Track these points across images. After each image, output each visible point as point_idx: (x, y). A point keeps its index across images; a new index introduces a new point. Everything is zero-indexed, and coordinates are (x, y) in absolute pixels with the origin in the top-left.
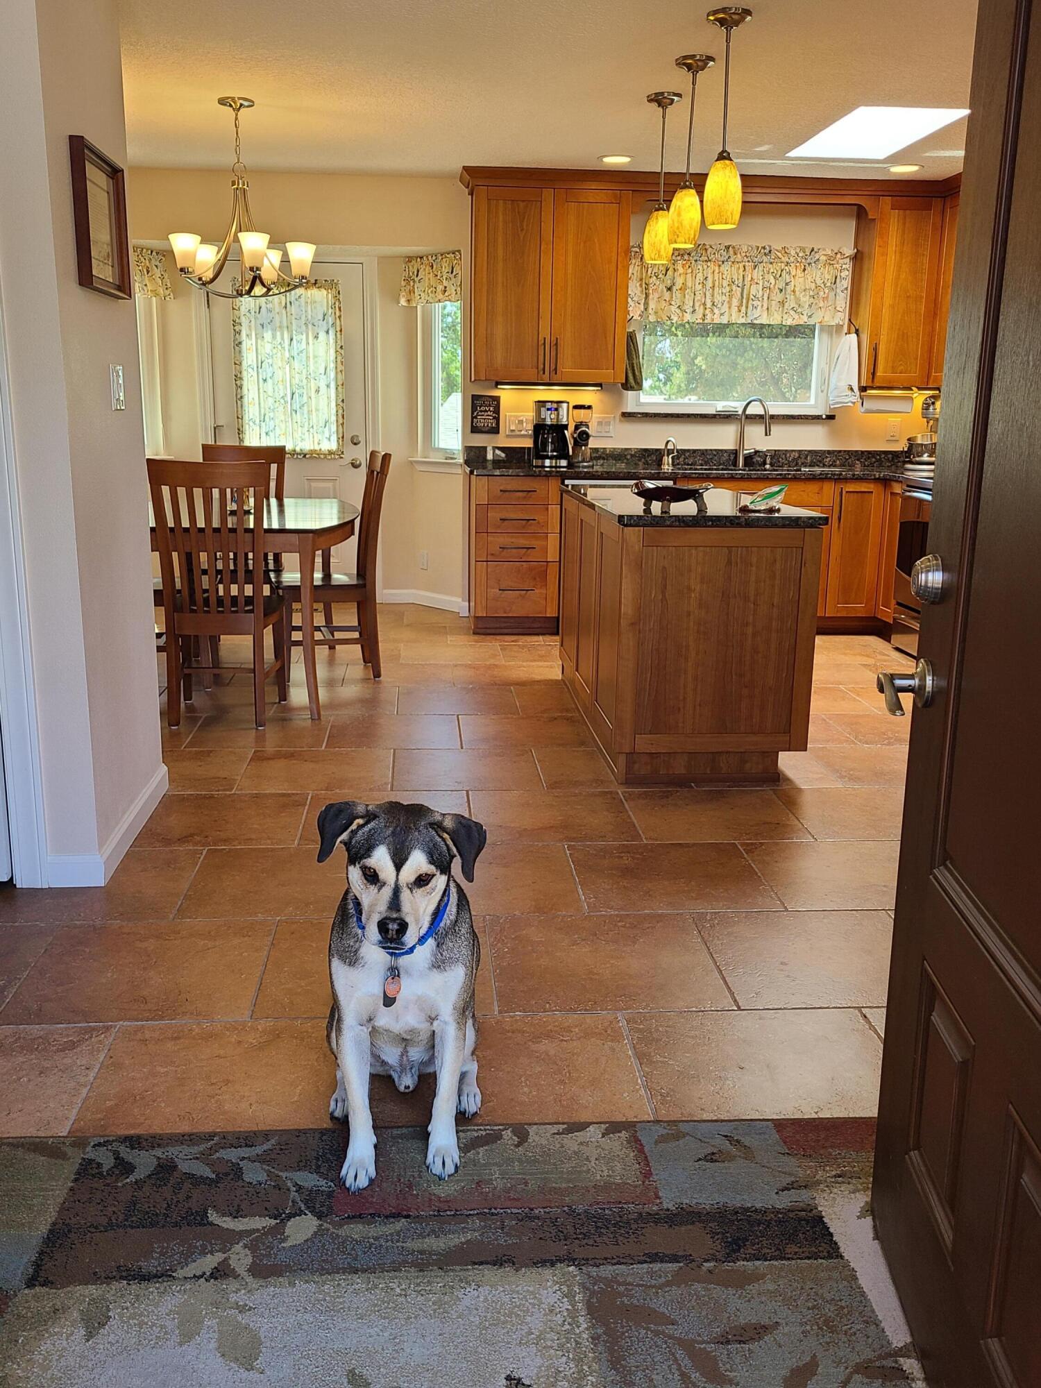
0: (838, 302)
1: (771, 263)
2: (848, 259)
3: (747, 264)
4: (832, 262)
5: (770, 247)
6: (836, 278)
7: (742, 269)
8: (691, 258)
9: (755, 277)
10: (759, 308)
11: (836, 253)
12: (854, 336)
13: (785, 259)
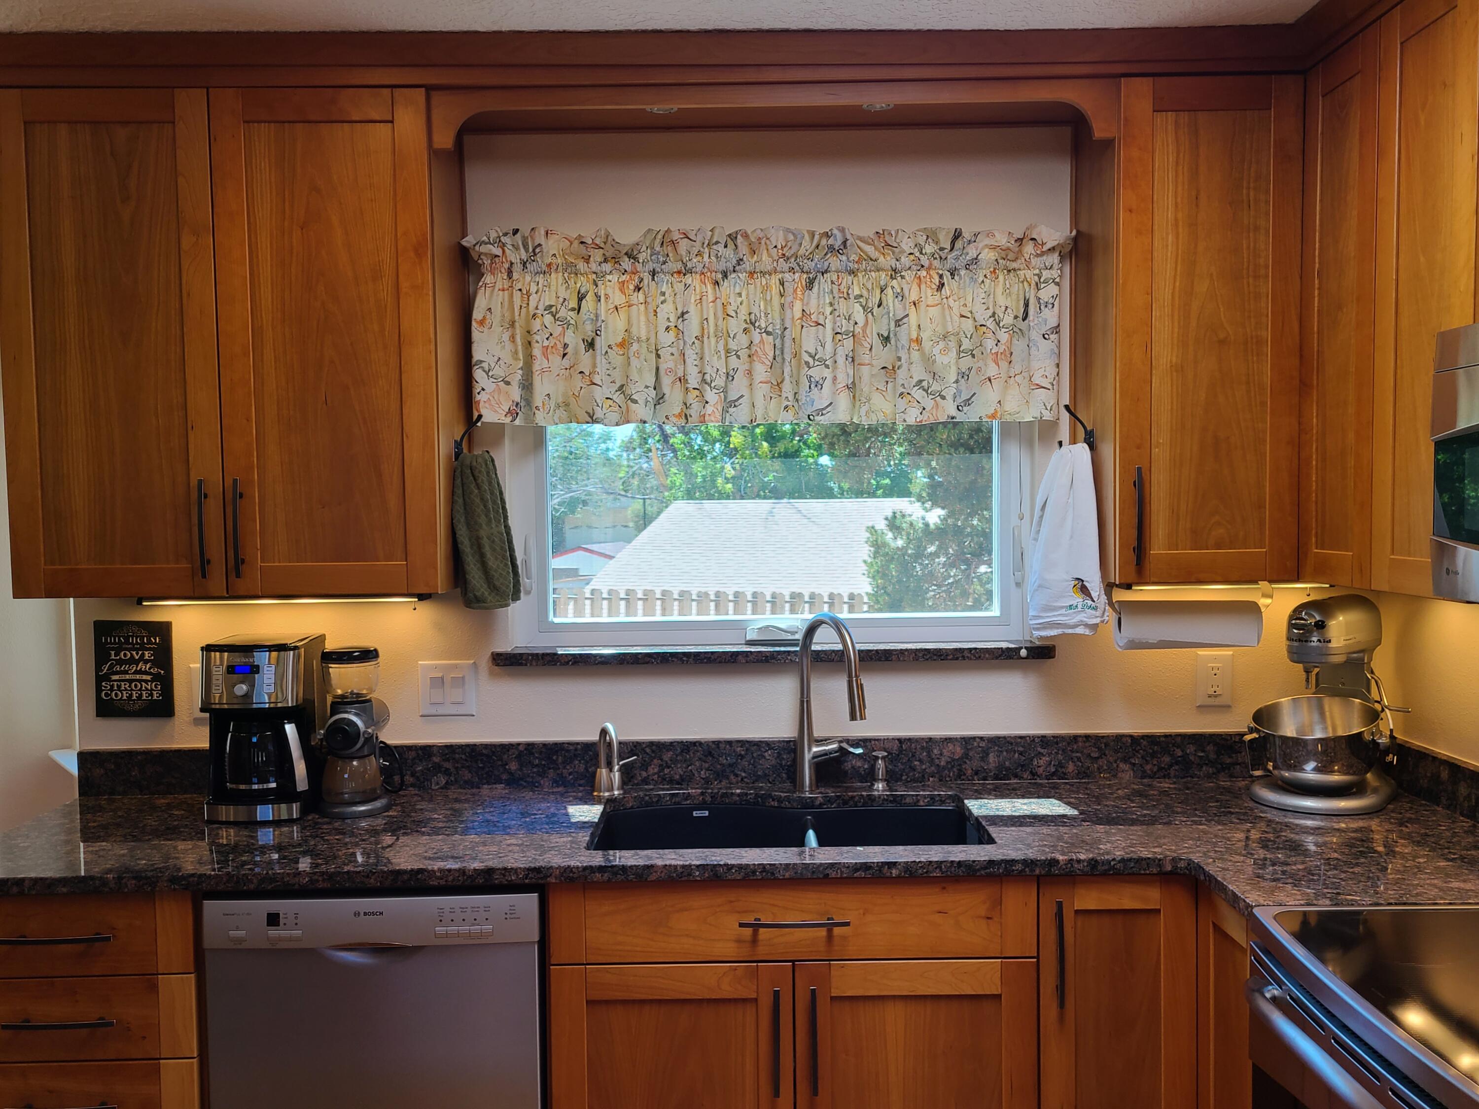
0: (1035, 364)
1: (852, 272)
2: (1055, 258)
3: (788, 276)
4: (1014, 265)
5: (842, 230)
6: (1027, 305)
7: (775, 288)
8: (639, 267)
9: (812, 308)
10: (827, 384)
11: (1020, 241)
12: (1082, 449)
13: (887, 261)
